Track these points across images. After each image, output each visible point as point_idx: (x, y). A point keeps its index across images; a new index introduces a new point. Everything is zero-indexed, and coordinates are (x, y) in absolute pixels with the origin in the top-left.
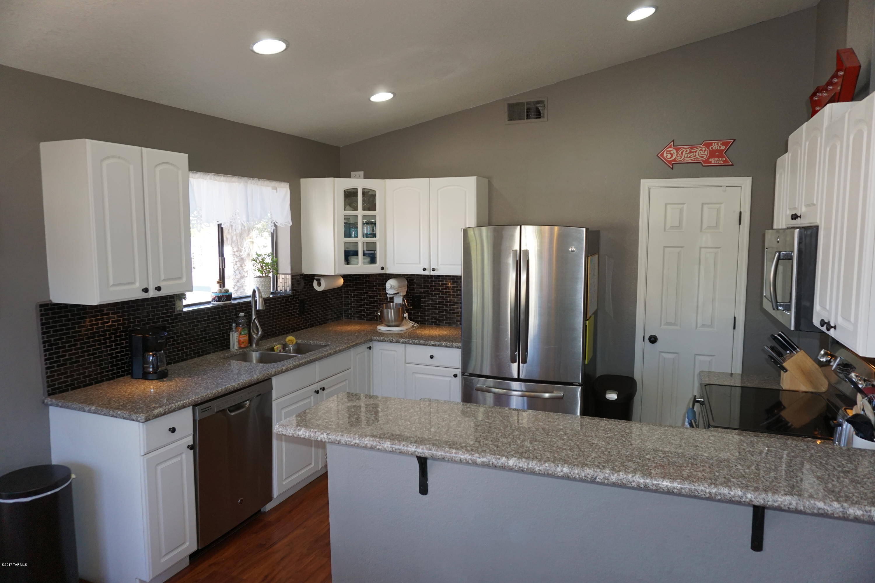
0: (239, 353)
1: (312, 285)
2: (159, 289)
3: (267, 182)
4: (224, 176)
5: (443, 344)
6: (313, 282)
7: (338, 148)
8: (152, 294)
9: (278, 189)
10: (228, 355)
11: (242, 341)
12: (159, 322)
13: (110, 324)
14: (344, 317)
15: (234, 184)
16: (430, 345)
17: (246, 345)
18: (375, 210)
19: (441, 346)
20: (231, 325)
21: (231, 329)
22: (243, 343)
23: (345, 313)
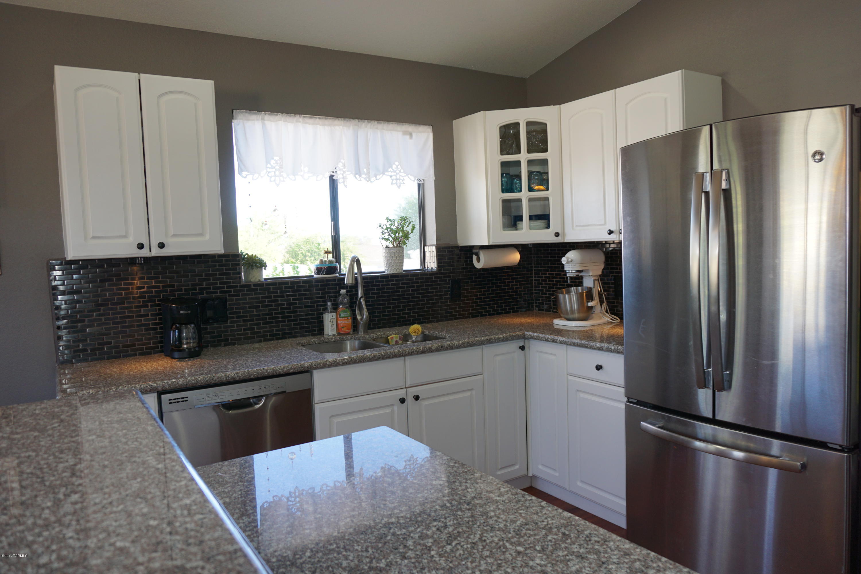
0: (333, 340)
1: (472, 261)
2: (161, 245)
3: (392, 126)
4: (319, 118)
5: (613, 348)
6: (472, 258)
7: (522, 80)
8: (156, 252)
9: (414, 135)
10: (315, 341)
11: (341, 325)
12: (217, 293)
13: (145, 289)
14: (535, 308)
15: (337, 128)
16: (595, 349)
17: (347, 331)
18: (546, 150)
19: (609, 350)
20: (326, 305)
21: (325, 310)
22: (343, 327)
23: (536, 303)
